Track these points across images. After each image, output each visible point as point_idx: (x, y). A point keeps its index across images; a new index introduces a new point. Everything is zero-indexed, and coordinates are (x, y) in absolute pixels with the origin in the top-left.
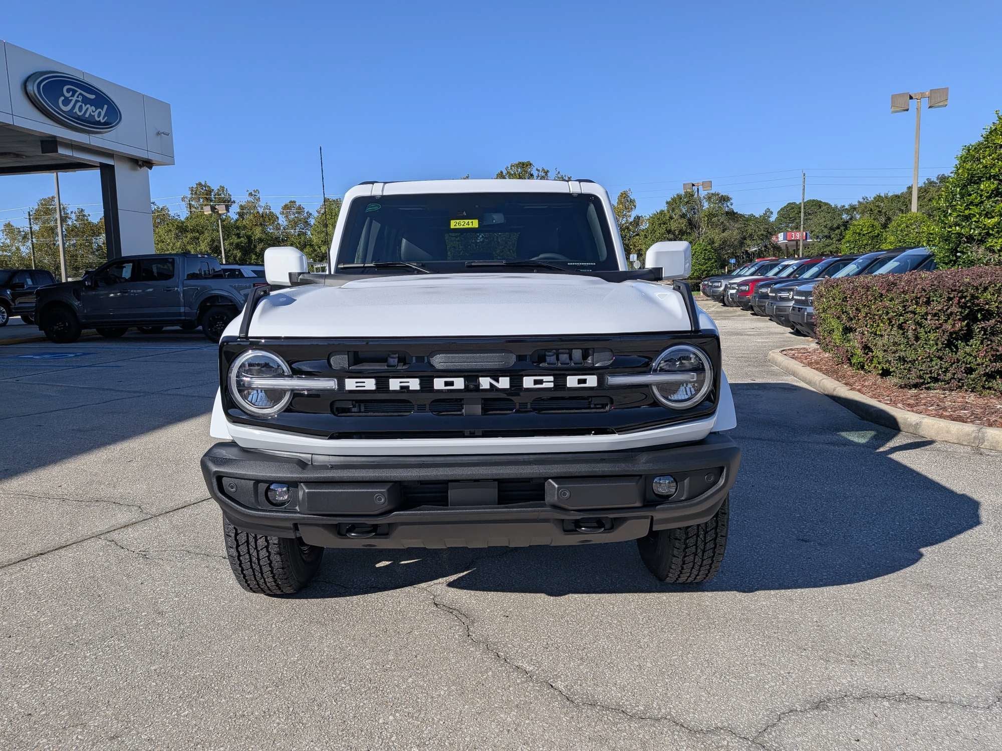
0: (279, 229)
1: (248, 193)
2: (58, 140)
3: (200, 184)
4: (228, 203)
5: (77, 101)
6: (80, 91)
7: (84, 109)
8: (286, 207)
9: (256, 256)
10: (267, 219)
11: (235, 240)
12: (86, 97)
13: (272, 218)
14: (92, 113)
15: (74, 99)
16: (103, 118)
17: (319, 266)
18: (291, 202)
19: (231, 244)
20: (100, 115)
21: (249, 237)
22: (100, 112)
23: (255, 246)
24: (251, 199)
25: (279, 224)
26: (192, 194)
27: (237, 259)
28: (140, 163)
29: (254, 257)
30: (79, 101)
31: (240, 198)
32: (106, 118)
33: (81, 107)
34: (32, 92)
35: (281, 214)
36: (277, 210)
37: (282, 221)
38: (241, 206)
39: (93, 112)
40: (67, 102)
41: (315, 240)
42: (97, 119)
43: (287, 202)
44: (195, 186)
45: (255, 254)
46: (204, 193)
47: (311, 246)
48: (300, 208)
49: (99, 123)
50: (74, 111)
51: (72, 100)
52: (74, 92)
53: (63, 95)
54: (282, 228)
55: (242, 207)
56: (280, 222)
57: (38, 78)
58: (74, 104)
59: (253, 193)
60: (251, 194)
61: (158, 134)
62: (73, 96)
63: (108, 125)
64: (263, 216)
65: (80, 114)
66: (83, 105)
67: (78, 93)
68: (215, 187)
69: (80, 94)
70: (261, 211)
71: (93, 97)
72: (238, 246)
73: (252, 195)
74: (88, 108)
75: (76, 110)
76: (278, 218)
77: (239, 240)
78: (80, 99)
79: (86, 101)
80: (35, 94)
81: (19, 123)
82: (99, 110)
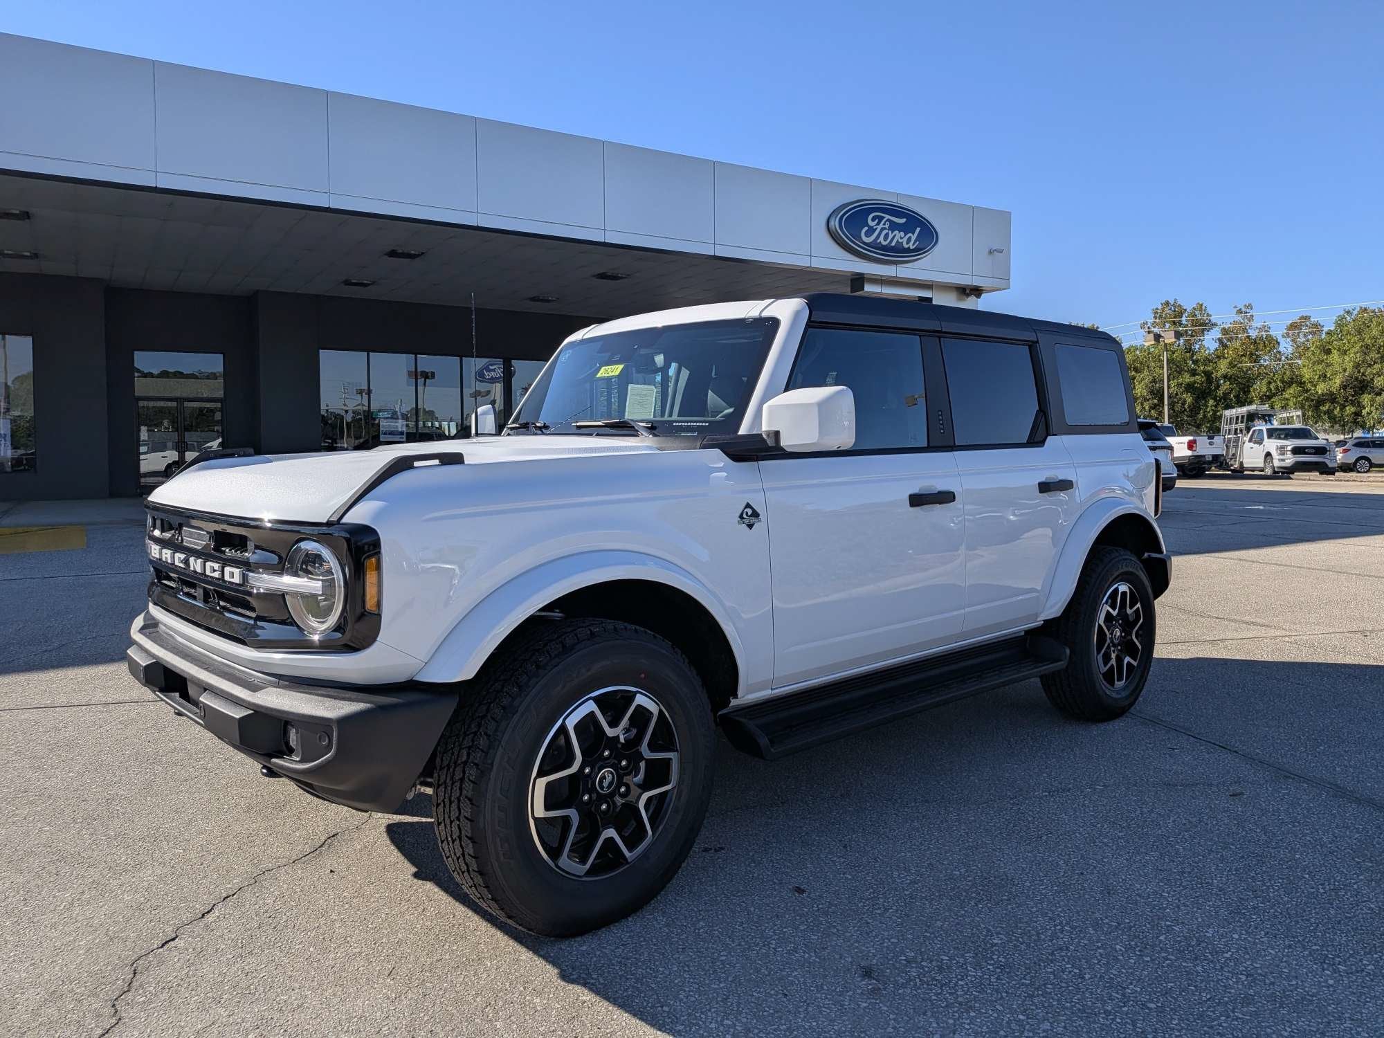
0: (1280, 360)
1: (1236, 310)
2: (865, 276)
3: (1167, 303)
4: (1204, 326)
5: (883, 229)
6: (887, 217)
7: (891, 236)
8: (1293, 326)
9: (1215, 400)
10: (1261, 346)
11: (1187, 378)
12: (895, 222)
13: (1270, 343)
14: (899, 240)
15: (881, 226)
16: (914, 244)
17: (1285, 415)
18: (1302, 318)
19: (1179, 385)
20: (908, 240)
21: (1208, 375)
22: (910, 238)
23: (1218, 386)
24: (1239, 318)
25: (1279, 352)
26: (1155, 318)
27: (1186, 406)
28: (968, 291)
29: (1211, 402)
30: (885, 229)
31: (1223, 316)
32: (918, 243)
33: (887, 235)
34: (834, 230)
35: (1283, 336)
36: (1277, 332)
37: (1286, 347)
38: (1224, 329)
39: (901, 238)
40: (871, 231)
41: (1307, 374)
42: (906, 246)
43: (1296, 319)
44: (1160, 307)
45: (1215, 399)
46: (1172, 314)
47: (1301, 384)
48: (1317, 325)
49: (908, 250)
50: (878, 241)
51: (876, 229)
52: (881, 219)
53: (868, 225)
54: (1283, 358)
55: (1225, 331)
56: (1281, 349)
57: (840, 212)
58: (881, 232)
59: (1244, 309)
60: (1240, 311)
61: (990, 252)
62: (878, 224)
63: (919, 251)
64: (1255, 342)
65: (884, 243)
66: (890, 232)
67: (885, 220)
68: (1189, 306)
69: (888, 220)
70: (1253, 334)
71: (903, 220)
72: (1190, 388)
73: (1241, 313)
74: (895, 235)
75: (881, 239)
76: (1279, 343)
77: (1192, 379)
78: (887, 226)
79: (894, 226)
80: (836, 230)
81: (817, 263)
82: (910, 235)
